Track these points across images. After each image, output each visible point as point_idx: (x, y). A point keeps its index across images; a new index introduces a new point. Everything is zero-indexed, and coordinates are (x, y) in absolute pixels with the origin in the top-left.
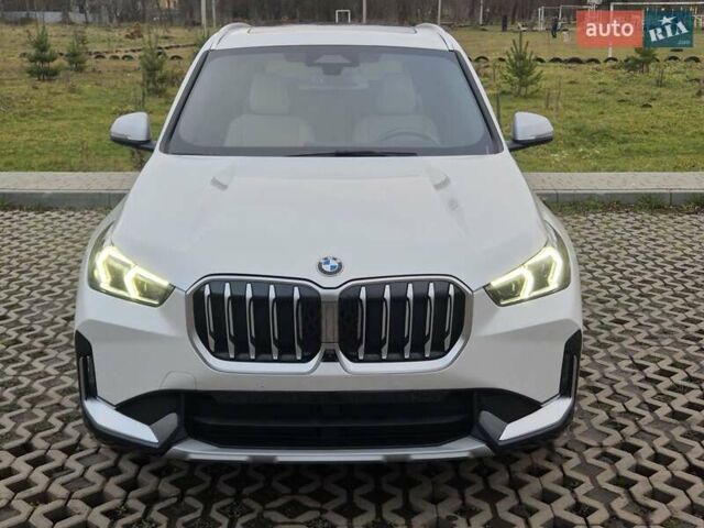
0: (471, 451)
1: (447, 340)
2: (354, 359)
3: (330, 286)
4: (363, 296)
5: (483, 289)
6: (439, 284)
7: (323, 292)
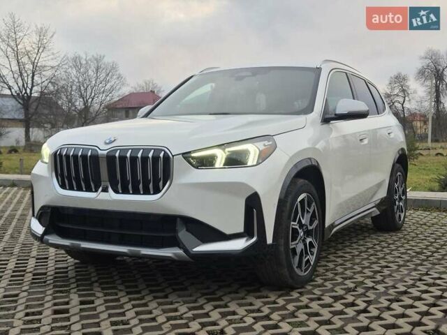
3: (104, 149)
4: (117, 155)
5: (181, 156)
6: (157, 151)
7: (100, 152)
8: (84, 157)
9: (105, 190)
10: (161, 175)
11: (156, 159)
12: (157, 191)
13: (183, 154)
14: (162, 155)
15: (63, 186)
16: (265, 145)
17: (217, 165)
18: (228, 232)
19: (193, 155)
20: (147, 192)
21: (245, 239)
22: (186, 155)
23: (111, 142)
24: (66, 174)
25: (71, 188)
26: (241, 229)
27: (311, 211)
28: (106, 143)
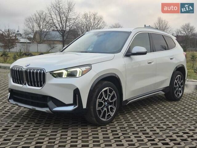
0: (46, 110)
1: (42, 83)
2: (29, 85)
3: (24, 68)
4: (28, 71)
5: (49, 73)
6: (41, 70)
7: (23, 69)
8: (19, 71)
9: (25, 84)
10: (42, 80)
11: (40, 73)
12: (41, 86)
13: (50, 72)
14: (42, 72)
15: (14, 82)
16: (86, 68)
17: (63, 77)
18: (67, 103)
19: (54, 72)
20: (38, 86)
21: (73, 106)
22: (51, 72)
23: (28, 66)
24: (14, 77)
25: (16, 83)
26: (72, 102)
27: (112, 94)
28: (26, 66)
